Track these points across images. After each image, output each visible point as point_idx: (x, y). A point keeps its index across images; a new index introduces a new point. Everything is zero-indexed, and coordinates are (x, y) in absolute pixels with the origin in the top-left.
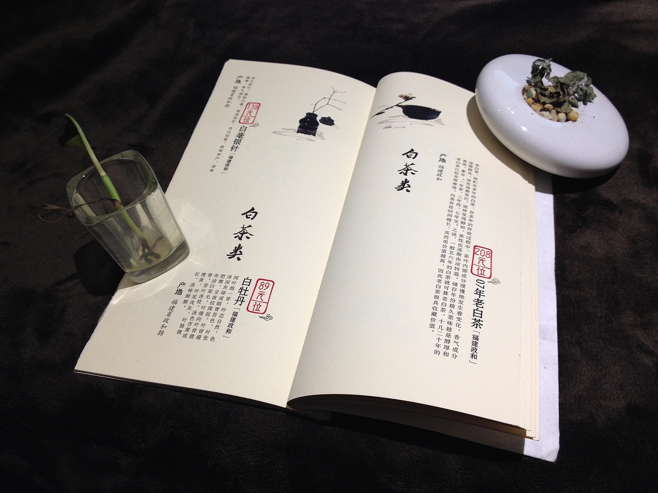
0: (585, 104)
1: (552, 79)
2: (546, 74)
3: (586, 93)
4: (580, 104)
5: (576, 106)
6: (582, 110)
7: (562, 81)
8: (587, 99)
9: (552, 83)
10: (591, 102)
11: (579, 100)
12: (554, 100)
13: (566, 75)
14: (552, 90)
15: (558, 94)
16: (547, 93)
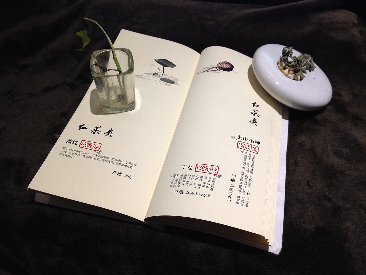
0: (310, 71)
1: (293, 58)
2: (290, 55)
3: (310, 66)
4: (308, 71)
5: (305, 73)
6: (308, 75)
7: (298, 59)
8: (311, 69)
9: (293, 60)
10: (313, 70)
11: (307, 69)
12: (294, 69)
13: (300, 56)
14: (293, 63)
15: (296, 66)
16: (290, 65)
